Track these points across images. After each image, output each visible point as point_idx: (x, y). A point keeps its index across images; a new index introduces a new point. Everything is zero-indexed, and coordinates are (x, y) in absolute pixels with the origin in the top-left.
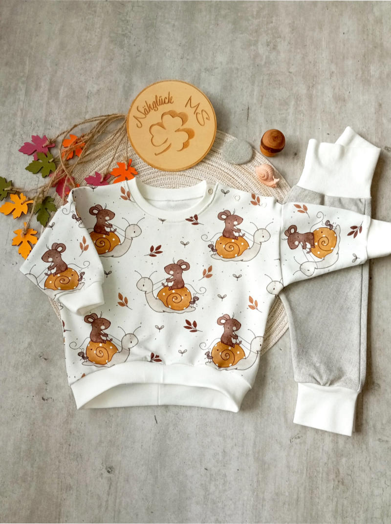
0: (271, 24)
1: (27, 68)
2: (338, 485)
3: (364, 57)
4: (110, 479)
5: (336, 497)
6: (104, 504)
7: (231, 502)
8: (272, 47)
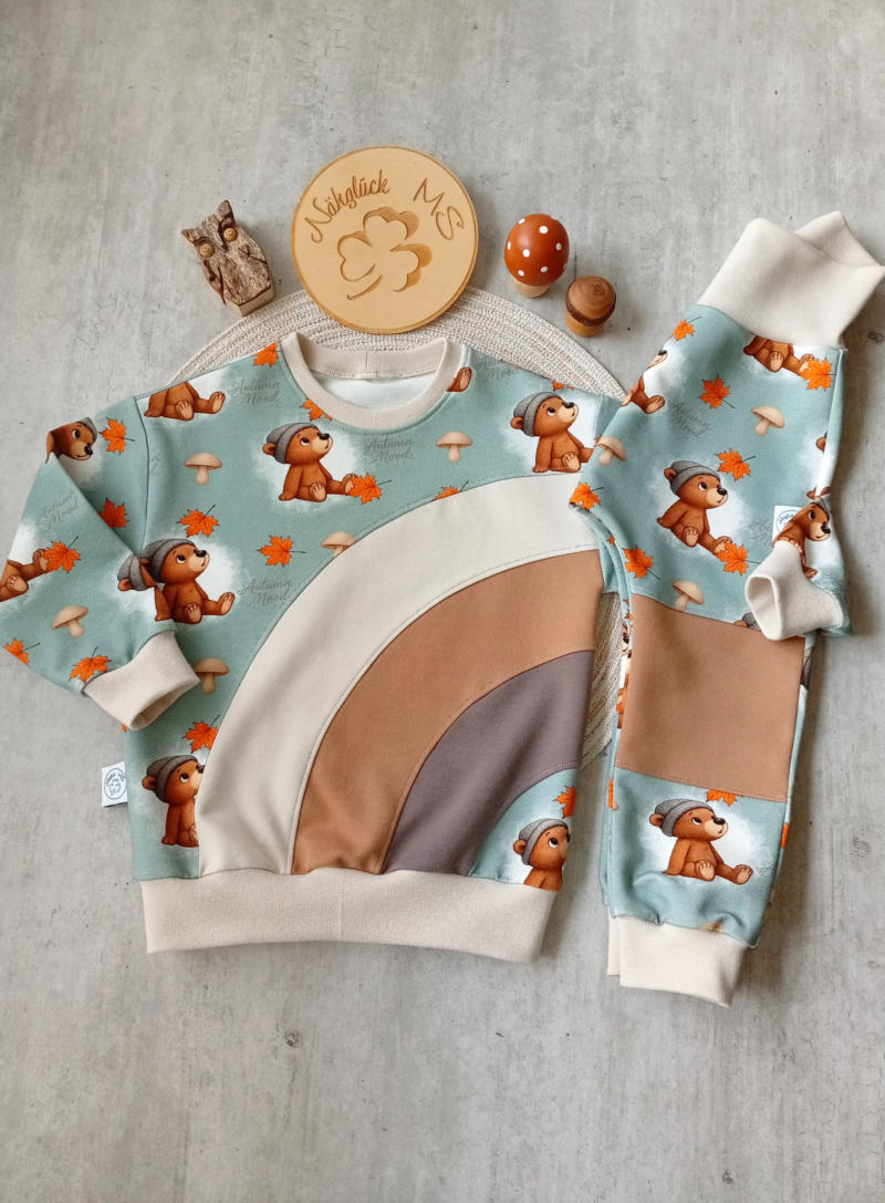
0: (621, 78)
1: (105, 182)
2: (784, 1065)
3: (820, 141)
4: (293, 1060)
5: (780, 1089)
6: (281, 1113)
7: (553, 1104)
8: (623, 125)
